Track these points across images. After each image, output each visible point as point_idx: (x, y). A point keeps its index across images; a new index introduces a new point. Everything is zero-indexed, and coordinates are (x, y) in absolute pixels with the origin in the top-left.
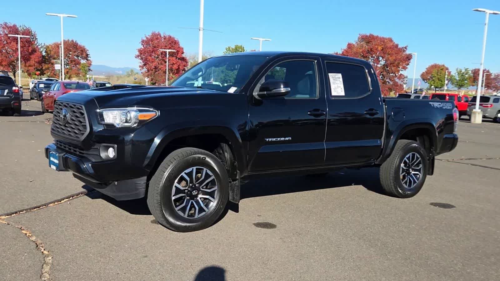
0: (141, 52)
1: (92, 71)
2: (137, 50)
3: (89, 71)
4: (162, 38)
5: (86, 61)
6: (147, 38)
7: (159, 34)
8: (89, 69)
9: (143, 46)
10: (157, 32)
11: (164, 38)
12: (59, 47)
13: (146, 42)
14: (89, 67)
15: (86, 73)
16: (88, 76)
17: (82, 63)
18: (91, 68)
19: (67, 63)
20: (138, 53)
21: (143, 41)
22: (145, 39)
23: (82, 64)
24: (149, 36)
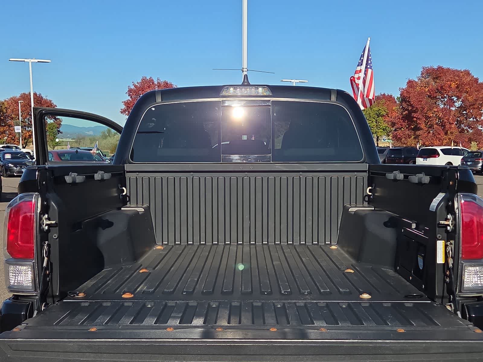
0: (129, 106)
1: (62, 133)
2: (123, 102)
3: (59, 134)
4: (156, 85)
5: (54, 121)
6: (135, 86)
7: (151, 81)
8: (59, 131)
9: (131, 97)
10: (148, 78)
11: (158, 86)
12: (18, 102)
13: (135, 91)
14: (58, 128)
15: (55, 137)
16: (57, 140)
17: (49, 122)
18: (61, 129)
19: (28, 123)
20: (123, 107)
21: (130, 91)
22: (133, 87)
23: (50, 125)
24: (138, 83)
